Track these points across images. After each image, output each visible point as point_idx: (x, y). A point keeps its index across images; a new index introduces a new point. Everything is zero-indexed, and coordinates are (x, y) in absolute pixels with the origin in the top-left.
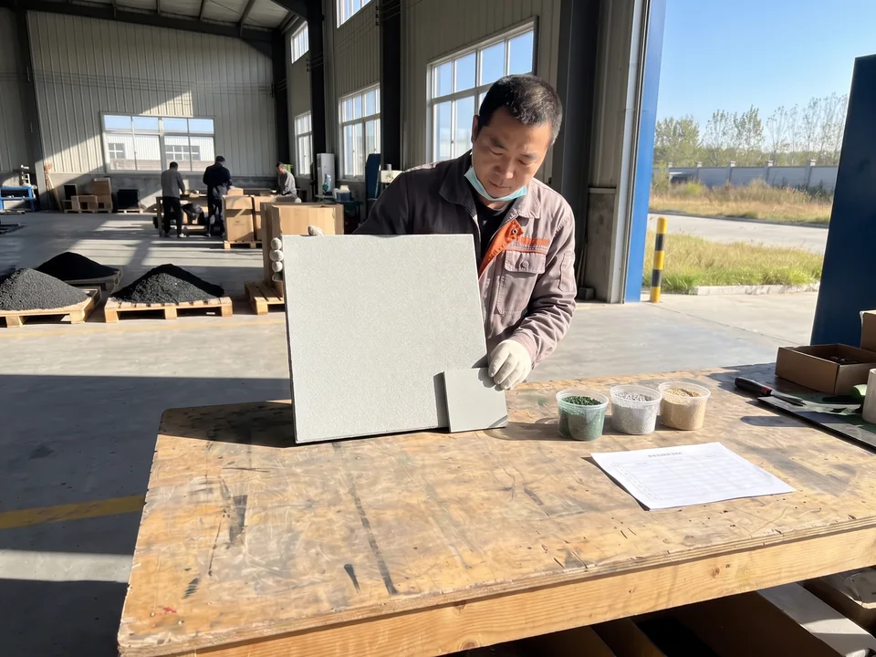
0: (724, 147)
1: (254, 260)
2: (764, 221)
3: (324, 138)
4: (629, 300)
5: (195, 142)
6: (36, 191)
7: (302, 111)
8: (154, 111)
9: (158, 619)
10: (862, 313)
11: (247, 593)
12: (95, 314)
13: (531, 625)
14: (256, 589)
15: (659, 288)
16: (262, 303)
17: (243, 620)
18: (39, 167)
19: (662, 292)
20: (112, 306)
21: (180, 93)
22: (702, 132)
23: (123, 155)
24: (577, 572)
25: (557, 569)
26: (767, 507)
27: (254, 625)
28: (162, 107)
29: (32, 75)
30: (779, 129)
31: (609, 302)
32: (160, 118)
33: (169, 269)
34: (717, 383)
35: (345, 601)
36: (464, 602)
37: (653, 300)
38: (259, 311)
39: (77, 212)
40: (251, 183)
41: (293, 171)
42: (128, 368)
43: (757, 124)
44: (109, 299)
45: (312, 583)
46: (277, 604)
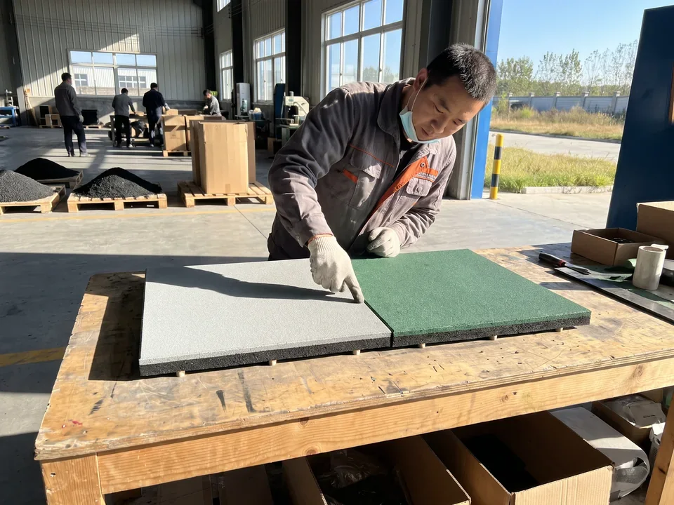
0: (552, 82)
1: (186, 165)
2: (581, 138)
3: (242, 71)
4: (473, 197)
5: (141, 73)
6: (18, 111)
7: (225, 50)
8: (110, 48)
9: (66, 430)
10: (639, 204)
11: (139, 411)
12: (60, 206)
13: (360, 437)
14: (145, 408)
15: (497, 188)
16: (190, 198)
17: (133, 431)
18: (19, 91)
19: (499, 191)
20: (73, 200)
21: (130, 34)
22: (535, 69)
23: (85, 83)
24: (396, 396)
25: (380, 394)
26: (549, 350)
27: (142, 434)
28: (116, 45)
29: (14, 20)
30: (593, 66)
31: (458, 199)
32: (114, 54)
33: (118, 172)
34: (526, 257)
35: (214, 418)
36: (307, 419)
37: (492, 197)
38: (188, 204)
39: (50, 127)
40: (186, 105)
41: (218, 97)
42: (83, 248)
43: (577, 64)
44: (71, 194)
45: (190, 404)
46: (160, 420)
